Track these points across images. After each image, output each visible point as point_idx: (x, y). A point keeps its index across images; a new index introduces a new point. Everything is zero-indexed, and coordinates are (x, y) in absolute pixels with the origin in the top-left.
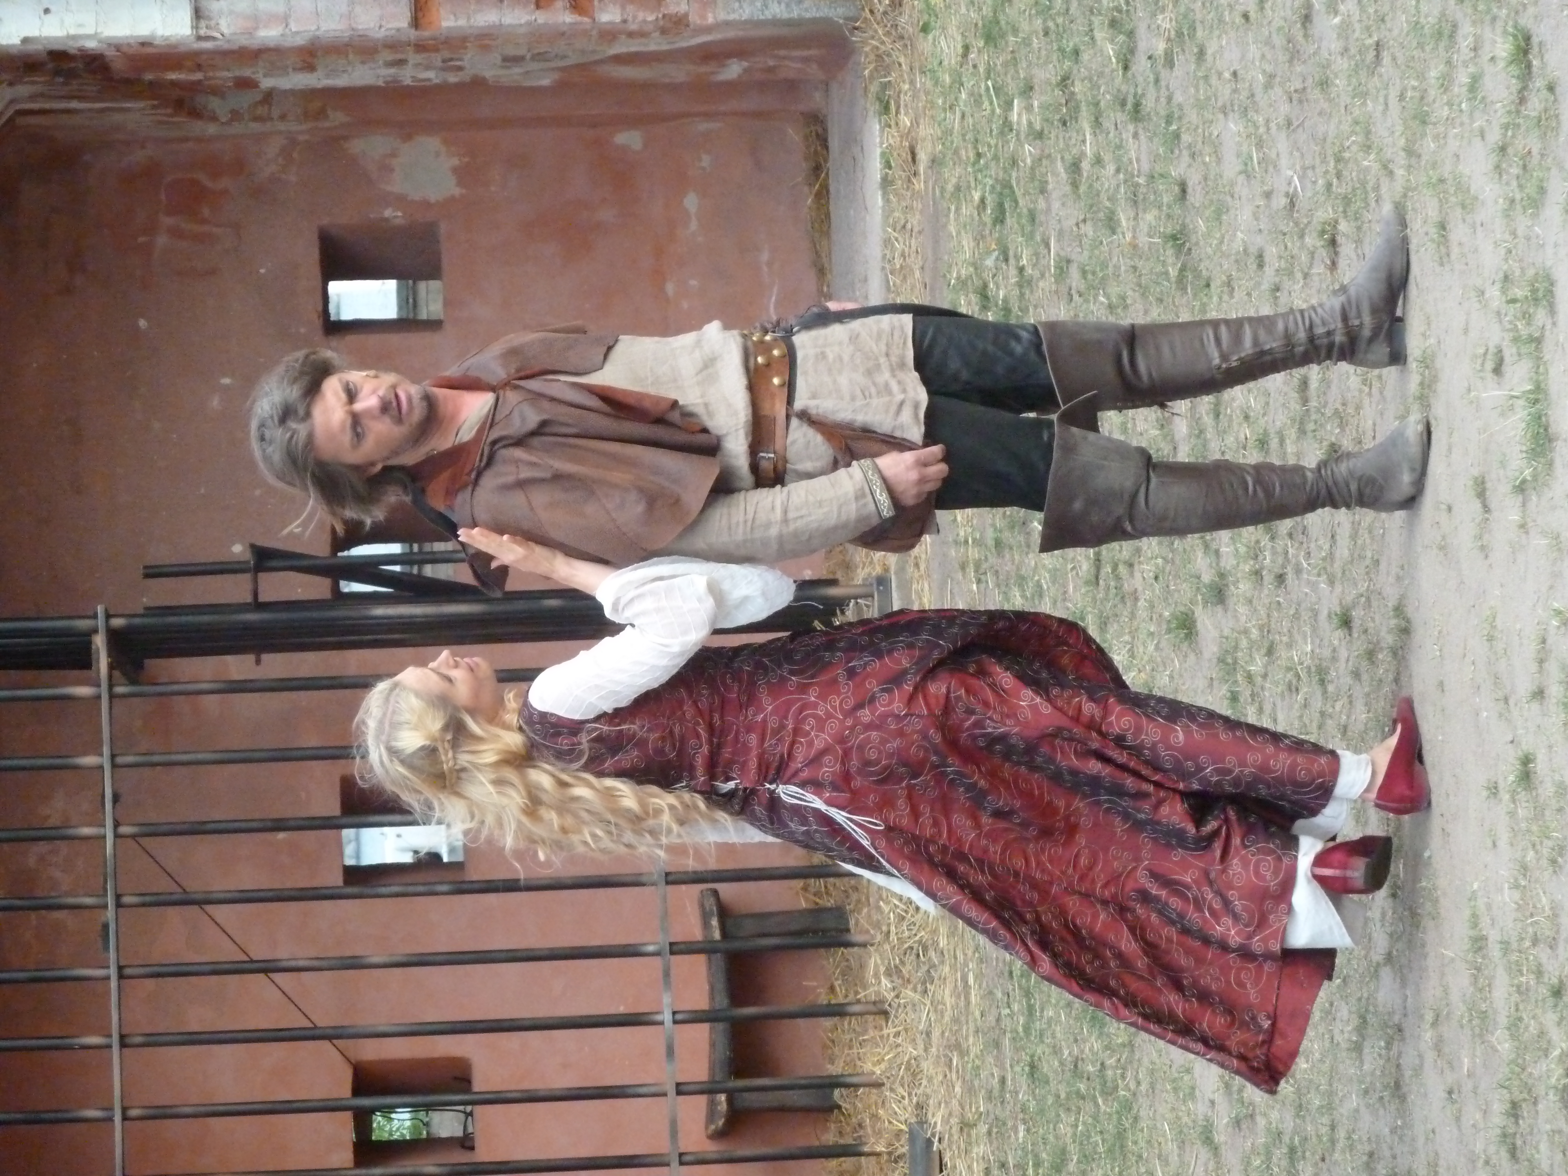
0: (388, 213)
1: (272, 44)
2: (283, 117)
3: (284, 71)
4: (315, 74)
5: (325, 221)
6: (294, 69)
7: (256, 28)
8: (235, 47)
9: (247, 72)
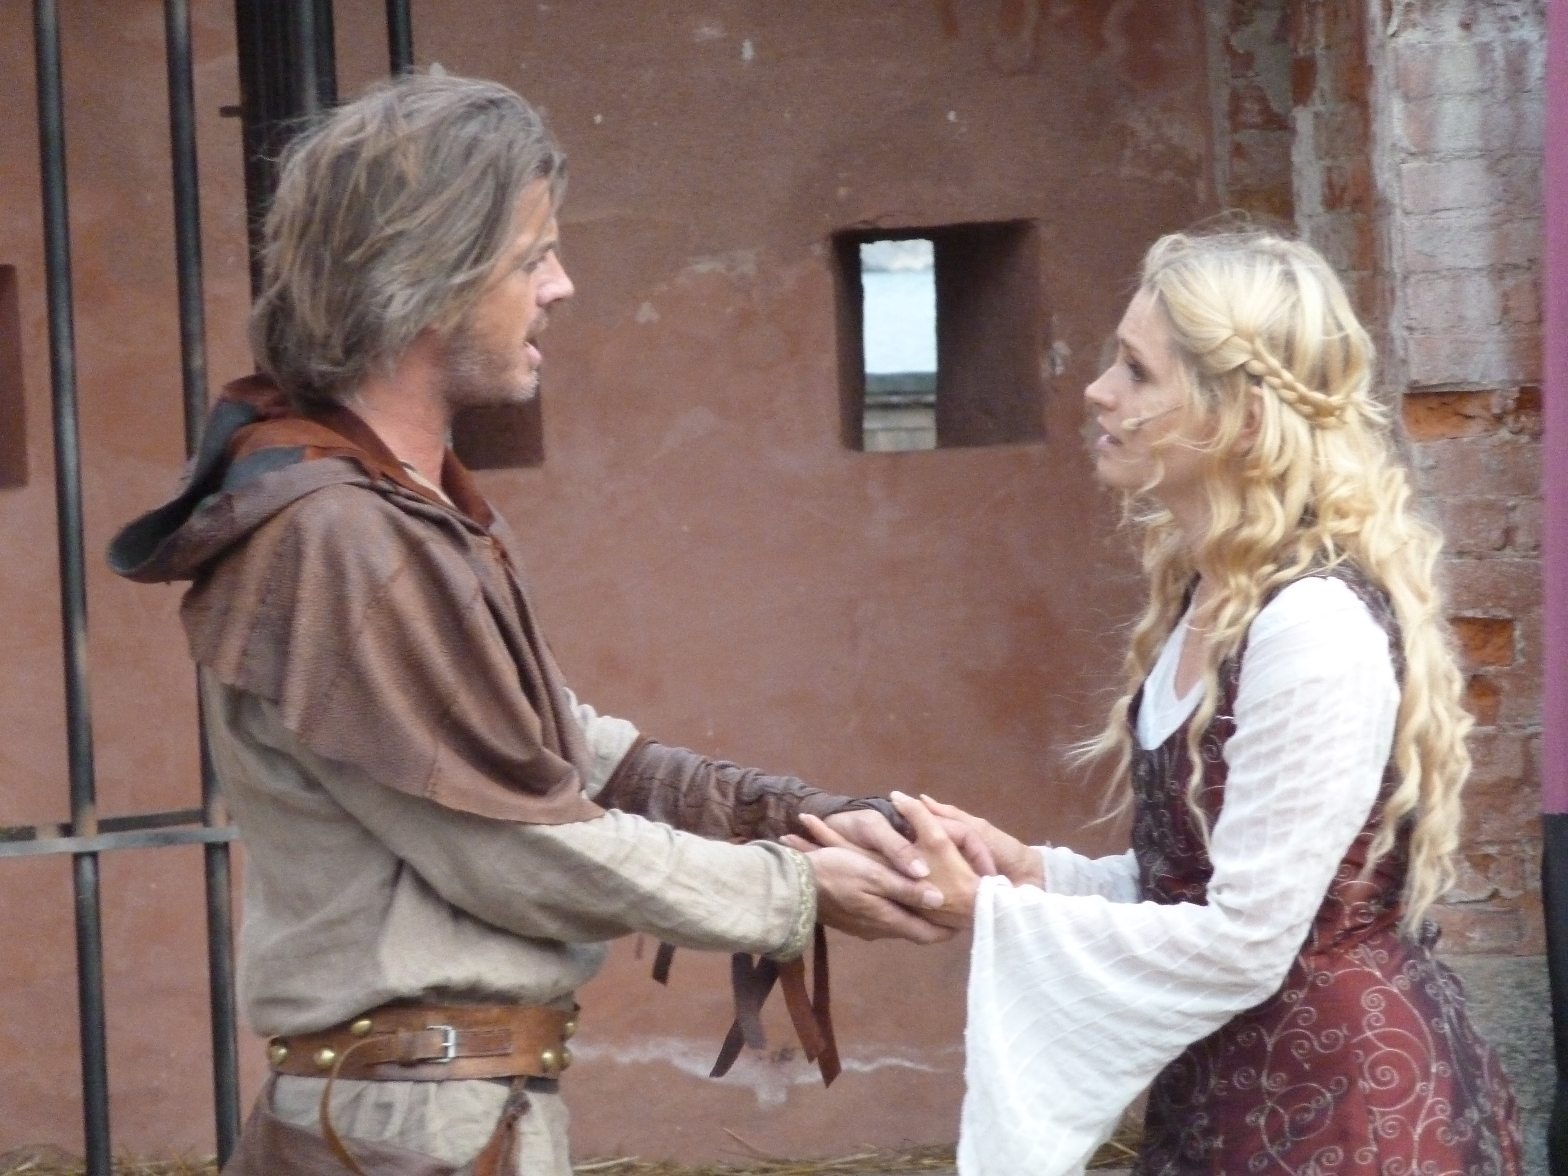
0: (1061, 348)
1: (1376, 127)
2: (1238, 151)
3: (1325, 151)
4: (1320, 209)
5: (1046, 233)
6: (1329, 169)
7: (1407, 98)
8: (1372, 60)
9: (1324, 82)
